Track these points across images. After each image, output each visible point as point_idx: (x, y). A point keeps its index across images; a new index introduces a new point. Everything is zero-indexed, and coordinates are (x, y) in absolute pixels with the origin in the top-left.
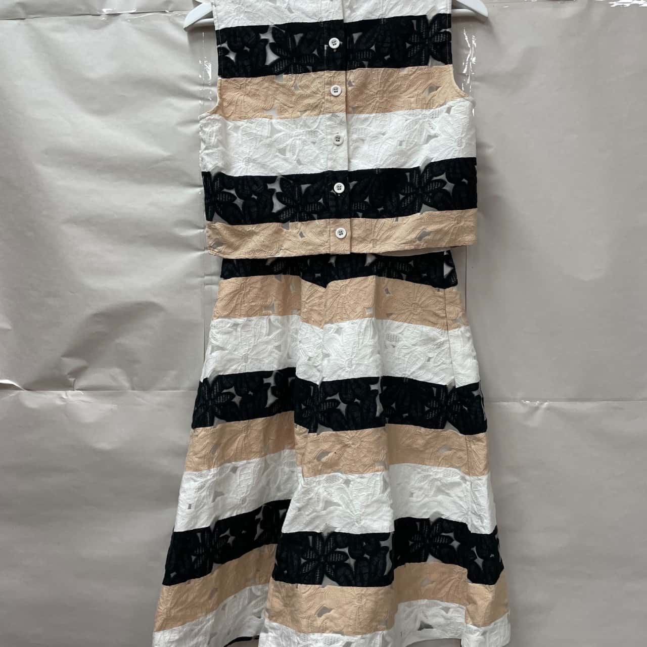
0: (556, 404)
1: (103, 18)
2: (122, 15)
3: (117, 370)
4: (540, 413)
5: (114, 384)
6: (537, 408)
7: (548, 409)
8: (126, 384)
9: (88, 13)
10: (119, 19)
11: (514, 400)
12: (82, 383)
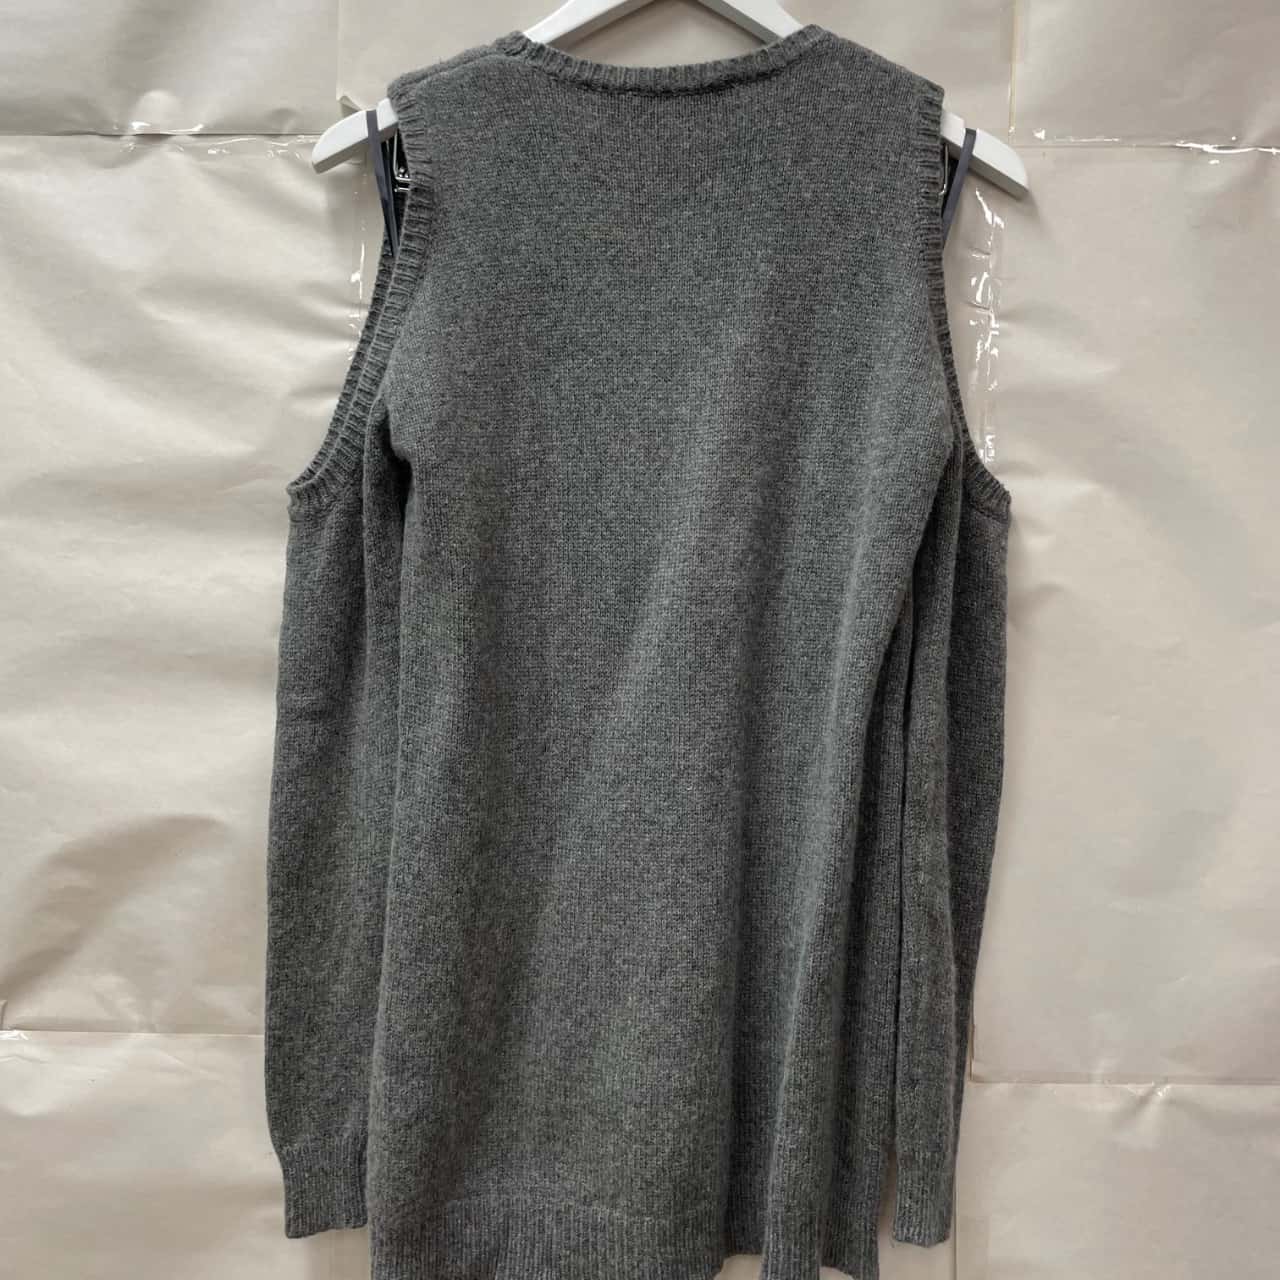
0: (1188, 1090)
1: (128, 143)
2: (174, 138)
3: (109, 981)
4: (1152, 1112)
5: (102, 1014)
6: (1144, 1101)
7: (1171, 1102)
8: (136, 1017)
9: (92, 130)
10: (164, 149)
11: (1089, 1079)
12: (26, 1011)
